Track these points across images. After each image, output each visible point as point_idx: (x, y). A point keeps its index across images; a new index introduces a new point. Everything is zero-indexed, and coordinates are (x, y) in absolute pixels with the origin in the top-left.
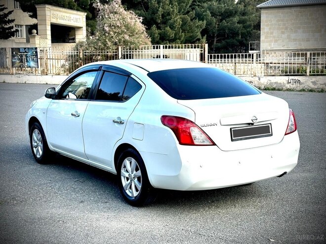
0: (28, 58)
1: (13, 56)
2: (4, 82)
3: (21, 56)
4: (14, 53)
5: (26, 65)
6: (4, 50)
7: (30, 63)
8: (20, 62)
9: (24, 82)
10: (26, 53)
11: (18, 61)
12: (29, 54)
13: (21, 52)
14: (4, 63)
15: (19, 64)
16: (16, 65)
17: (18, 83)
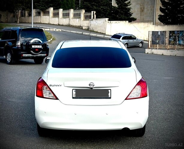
0: (179, 38)
1: (170, 37)
2: (163, 55)
3: (175, 37)
4: (171, 34)
5: (178, 43)
6: (165, 32)
7: (180, 41)
8: (174, 41)
9: (175, 55)
10: (178, 35)
11: (173, 40)
12: (180, 35)
13: (175, 34)
14: (164, 41)
15: (173, 43)
16: (171, 43)
17: (171, 56)
